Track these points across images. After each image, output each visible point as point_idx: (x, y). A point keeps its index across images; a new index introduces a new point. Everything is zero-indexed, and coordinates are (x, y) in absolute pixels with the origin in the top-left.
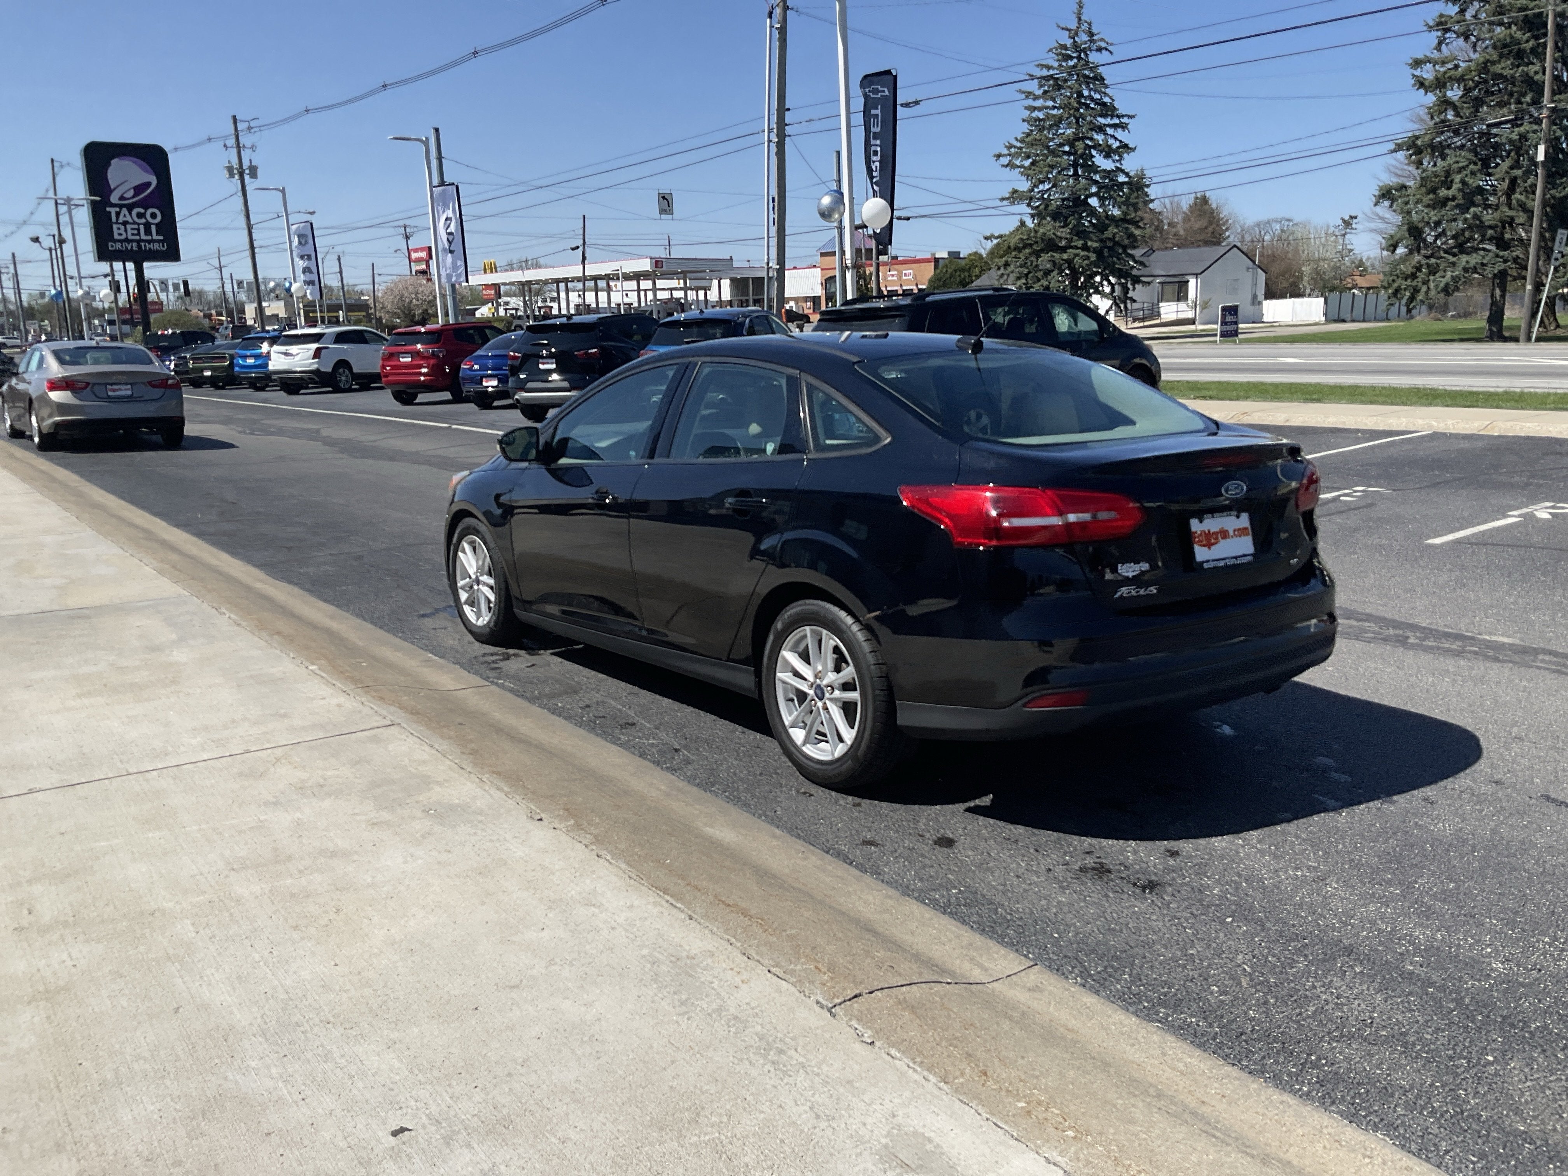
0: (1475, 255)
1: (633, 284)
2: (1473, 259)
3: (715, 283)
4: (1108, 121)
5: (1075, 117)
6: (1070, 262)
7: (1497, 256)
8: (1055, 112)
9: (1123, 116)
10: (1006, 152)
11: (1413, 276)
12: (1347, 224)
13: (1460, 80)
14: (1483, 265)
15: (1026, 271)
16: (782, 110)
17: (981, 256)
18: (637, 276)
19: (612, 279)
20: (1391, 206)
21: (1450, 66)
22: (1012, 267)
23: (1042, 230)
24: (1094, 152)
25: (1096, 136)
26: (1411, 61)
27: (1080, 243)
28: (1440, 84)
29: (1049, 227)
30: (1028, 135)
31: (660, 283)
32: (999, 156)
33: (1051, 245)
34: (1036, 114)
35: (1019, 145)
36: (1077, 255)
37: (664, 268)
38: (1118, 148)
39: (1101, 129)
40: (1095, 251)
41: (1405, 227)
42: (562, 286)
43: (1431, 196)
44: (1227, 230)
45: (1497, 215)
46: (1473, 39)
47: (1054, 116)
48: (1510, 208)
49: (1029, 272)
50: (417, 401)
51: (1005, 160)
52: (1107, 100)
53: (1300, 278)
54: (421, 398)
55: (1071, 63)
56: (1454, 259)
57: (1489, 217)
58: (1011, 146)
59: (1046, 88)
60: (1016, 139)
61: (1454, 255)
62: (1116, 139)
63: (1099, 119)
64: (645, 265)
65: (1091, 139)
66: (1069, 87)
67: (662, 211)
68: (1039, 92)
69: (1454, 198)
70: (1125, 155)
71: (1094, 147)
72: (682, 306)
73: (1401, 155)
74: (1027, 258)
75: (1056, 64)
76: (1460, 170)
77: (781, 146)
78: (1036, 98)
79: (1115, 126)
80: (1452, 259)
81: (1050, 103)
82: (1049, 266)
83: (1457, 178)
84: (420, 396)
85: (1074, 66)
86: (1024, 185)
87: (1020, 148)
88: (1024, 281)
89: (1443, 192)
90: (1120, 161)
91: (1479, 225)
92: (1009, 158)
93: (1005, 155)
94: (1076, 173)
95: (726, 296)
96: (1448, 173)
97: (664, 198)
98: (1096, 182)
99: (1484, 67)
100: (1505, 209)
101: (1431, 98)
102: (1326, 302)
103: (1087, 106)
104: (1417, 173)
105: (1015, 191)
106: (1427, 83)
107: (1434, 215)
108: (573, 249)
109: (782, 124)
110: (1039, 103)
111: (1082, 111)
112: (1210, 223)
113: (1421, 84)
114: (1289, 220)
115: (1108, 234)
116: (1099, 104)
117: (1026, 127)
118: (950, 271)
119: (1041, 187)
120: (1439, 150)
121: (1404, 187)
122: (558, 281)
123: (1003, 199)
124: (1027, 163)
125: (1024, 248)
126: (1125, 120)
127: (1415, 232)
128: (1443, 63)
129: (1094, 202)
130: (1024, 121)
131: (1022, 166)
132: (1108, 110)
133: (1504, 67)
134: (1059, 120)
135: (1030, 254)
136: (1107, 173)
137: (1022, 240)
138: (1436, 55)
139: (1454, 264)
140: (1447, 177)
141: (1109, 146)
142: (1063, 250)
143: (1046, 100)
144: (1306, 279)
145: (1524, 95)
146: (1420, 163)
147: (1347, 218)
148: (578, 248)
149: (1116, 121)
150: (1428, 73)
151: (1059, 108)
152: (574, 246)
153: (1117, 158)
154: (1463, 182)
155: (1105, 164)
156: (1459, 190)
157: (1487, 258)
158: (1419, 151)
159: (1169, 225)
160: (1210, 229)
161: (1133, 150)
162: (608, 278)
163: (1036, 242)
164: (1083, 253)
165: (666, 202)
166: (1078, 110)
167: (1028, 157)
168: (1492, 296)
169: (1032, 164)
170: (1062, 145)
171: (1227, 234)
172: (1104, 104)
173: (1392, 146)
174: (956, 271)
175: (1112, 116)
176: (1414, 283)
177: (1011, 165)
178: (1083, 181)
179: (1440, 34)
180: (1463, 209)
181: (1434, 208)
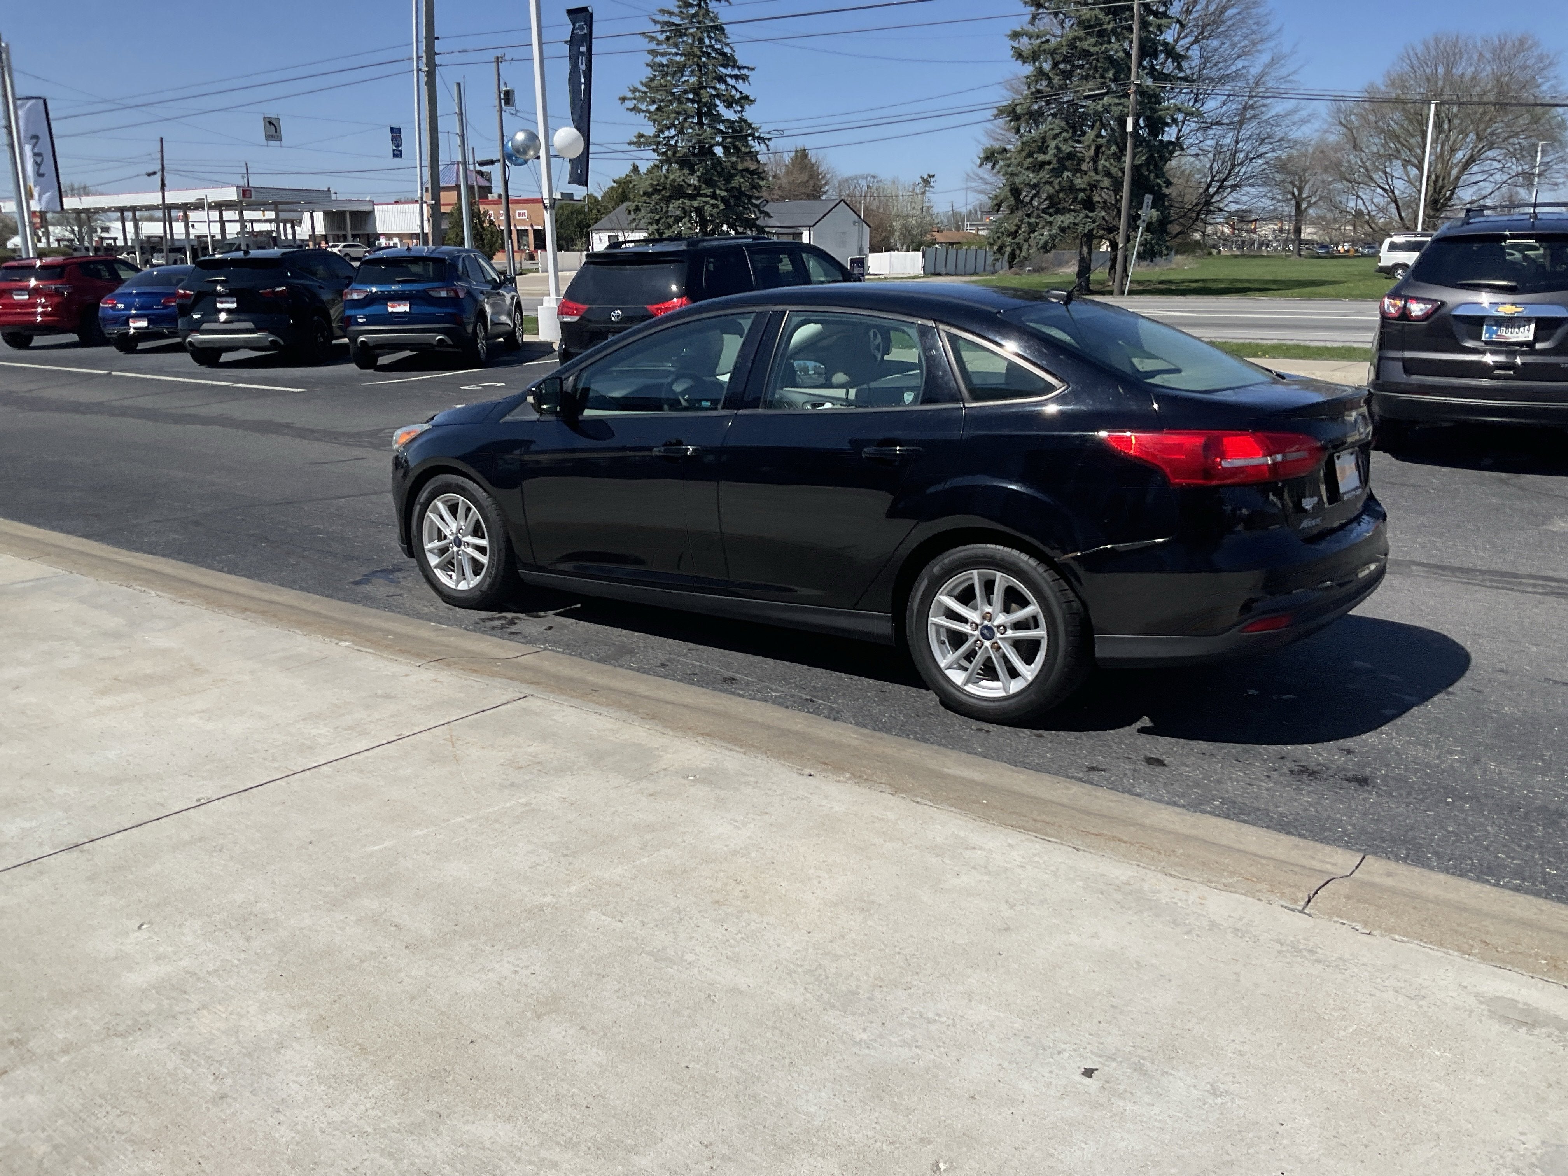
0: (1068, 216)
1: (215, 215)
2: (1067, 219)
3: (307, 215)
4: (729, 71)
5: (698, 65)
6: (699, 211)
7: (1087, 217)
8: (678, 58)
9: (744, 68)
10: (630, 95)
11: (1014, 234)
12: (926, 182)
13: (1053, 53)
14: (1075, 224)
15: (657, 217)
16: (431, 38)
17: (596, 199)
18: (220, 206)
19: (189, 208)
20: (993, 168)
21: (1044, 39)
22: (643, 213)
23: (672, 177)
24: (718, 102)
25: (718, 86)
26: (1010, 33)
27: (709, 191)
28: (1035, 56)
29: (677, 174)
30: (652, 80)
31: (248, 215)
32: (624, 99)
33: (678, 191)
34: (659, 59)
35: (644, 89)
36: (706, 203)
37: (253, 198)
38: (740, 99)
39: (721, 79)
40: (724, 200)
41: (1008, 188)
42: (129, 214)
43: (1030, 160)
44: (826, 184)
45: (1086, 179)
46: (1061, 16)
47: (678, 63)
48: (1097, 173)
49: (660, 218)
50: (33, 344)
51: (630, 104)
52: (727, 50)
53: (892, 232)
54: (37, 341)
55: (692, 11)
56: (1051, 219)
57: (1079, 182)
58: (634, 90)
59: (668, 34)
60: (642, 83)
61: (1051, 215)
62: (737, 90)
63: (721, 69)
64: (231, 194)
65: (714, 88)
66: (692, 34)
67: (269, 137)
68: (662, 37)
69: (1049, 163)
70: (747, 107)
71: (718, 96)
72: (271, 239)
73: (1001, 122)
74: (657, 204)
75: (677, 10)
76: (1055, 137)
77: (431, 75)
78: (659, 43)
79: (736, 77)
80: (1050, 219)
81: (674, 50)
82: (678, 213)
83: (1053, 144)
84: (35, 338)
85: (694, 16)
86: (650, 130)
87: (646, 93)
88: (655, 227)
89: (1041, 157)
90: (741, 112)
91: (1072, 188)
92: (634, 102)
93: (630, 99)
94: (700, 123)
95: (320, 229)
96: (1044, 139)
97: (270, 123)
98: (721, 131)
99: (1072, 44)
100: (1092, 174)
101: (1028, 69)
102: (924, 256)
103: (709, 55)
104: (1014, 137)
105: (641, 136)
106: (1025, 54)
107: (1033, 178)
108: (149, 175)
109: (431, 53)
110: (663, 48)
111: (704, 59)
112: (811, 177)
113: (1019, 55)
114: (874, 177)
115: (735, 183)
116: (719, 54)
117: (649, 73)
118: (566, 212)
119: (667, 134)
120: (1035, 117)
121: (1005, 150)
122: (122, 210)
123: (630, 143)
124: (653, 108)
125: (653, 194)
126: (745, 72)
127: (1015, 192)
128: (1038, 37)
129: (719, 151)
130: (648, 65)
131: (647, 111)
132: (728, 60)
133: (1088, 44)
134: (681, 69)
135: (660, 200)
136: (730, 123)
137: (652, 185)
138: (1030, 28)
139: (1051, 223)
140: (1043, 143)
141: (733, 97)
142: (693, 197)
143: (669, 46)
144: (897, 234)
145: (1107, 70)
146: (1018, 131)
147: (925, 177)
148: (155, 173)
149: (736, 72)
150: (1025, 44)
151: (681, 55)
152: (151, 171)
153: (739, 109)
154: (1057, 148)
155: (728, 114)
156: (1055, 155)
157: (1079, 219)
158: (1017, 118)
159: (774, 177)
160: (811, 183)
161: (753, 101)
162: (185, 207)
163: (664, 188)
164: (712, 202)
165: (273, 130)
166: (700, 58)
167: (654, 102)
168: (1081, 253)
169: (658, 109)
170: (685, 92)
171: (827, 188)
172: (724, 54)
173: (995, 112)
174: (572, 213)
175: (733, 67)
176: (1017, 241)
177: (635, 109)
178: (709, 130)
179: (1033, 9)
180: (1057, 172)
181: (1033, 172)
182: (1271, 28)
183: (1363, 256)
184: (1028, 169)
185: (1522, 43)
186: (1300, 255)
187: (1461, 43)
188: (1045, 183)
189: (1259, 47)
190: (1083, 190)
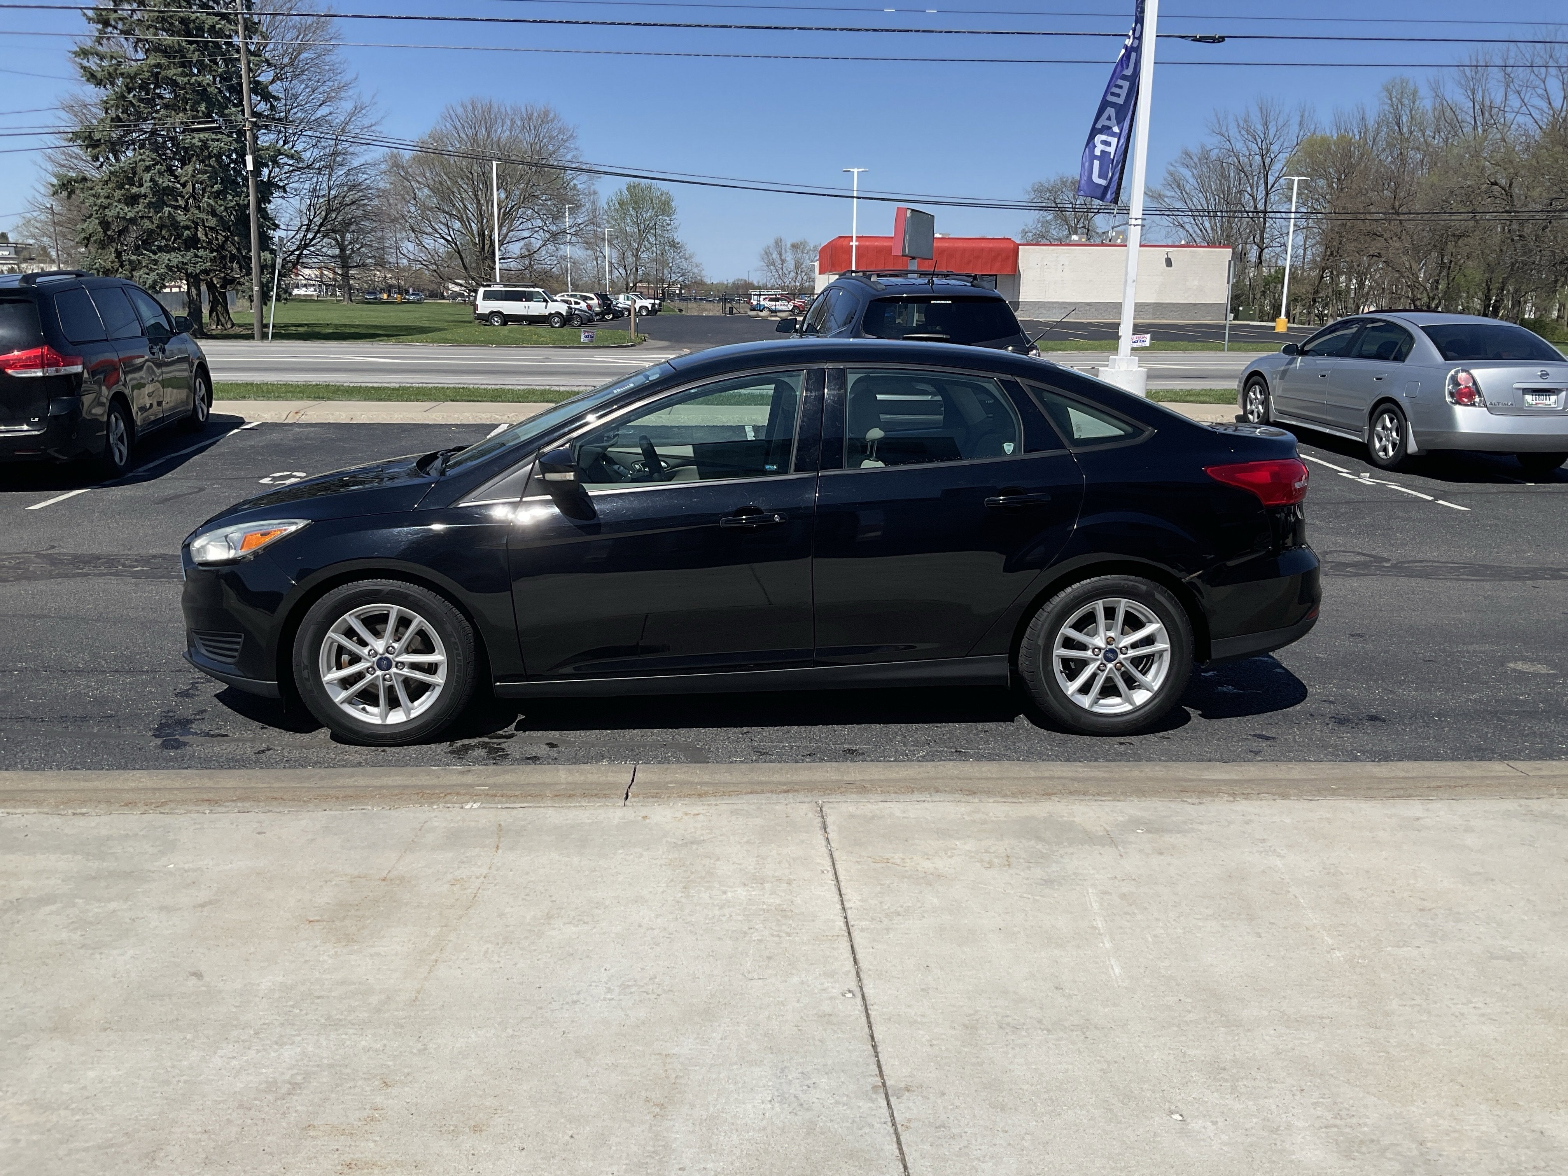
21: (116, 61)
26: (76, 50)
28: (111, 78)
43: (120, 192)
57: (182, 219)
69: (145, 196)
76: (148, 169)
80: (154, 257)
89: (134, 190)
91: (174, 225)
96: (135, 170)
101: (104, 93)
106: (97, 76)
107: (127, 211)
113: (91, 76)
128: (110, 58)
138: (99, 48)
139: (156, 262)
140: (134, 174)
150: (95, 64)
154: (153, 180)
156: (151, 189)
157: (187, 258)
179: (100, 26)
180: (157, 206)
181: (127, 205)
182: (347, 77)
183: (409, 302)
184: (119, 201)
185: (546, 114)
186: (351, 301)
187: (495, 108)
188: (142, 218)
189: (343, 94)
190: (187, 228)
